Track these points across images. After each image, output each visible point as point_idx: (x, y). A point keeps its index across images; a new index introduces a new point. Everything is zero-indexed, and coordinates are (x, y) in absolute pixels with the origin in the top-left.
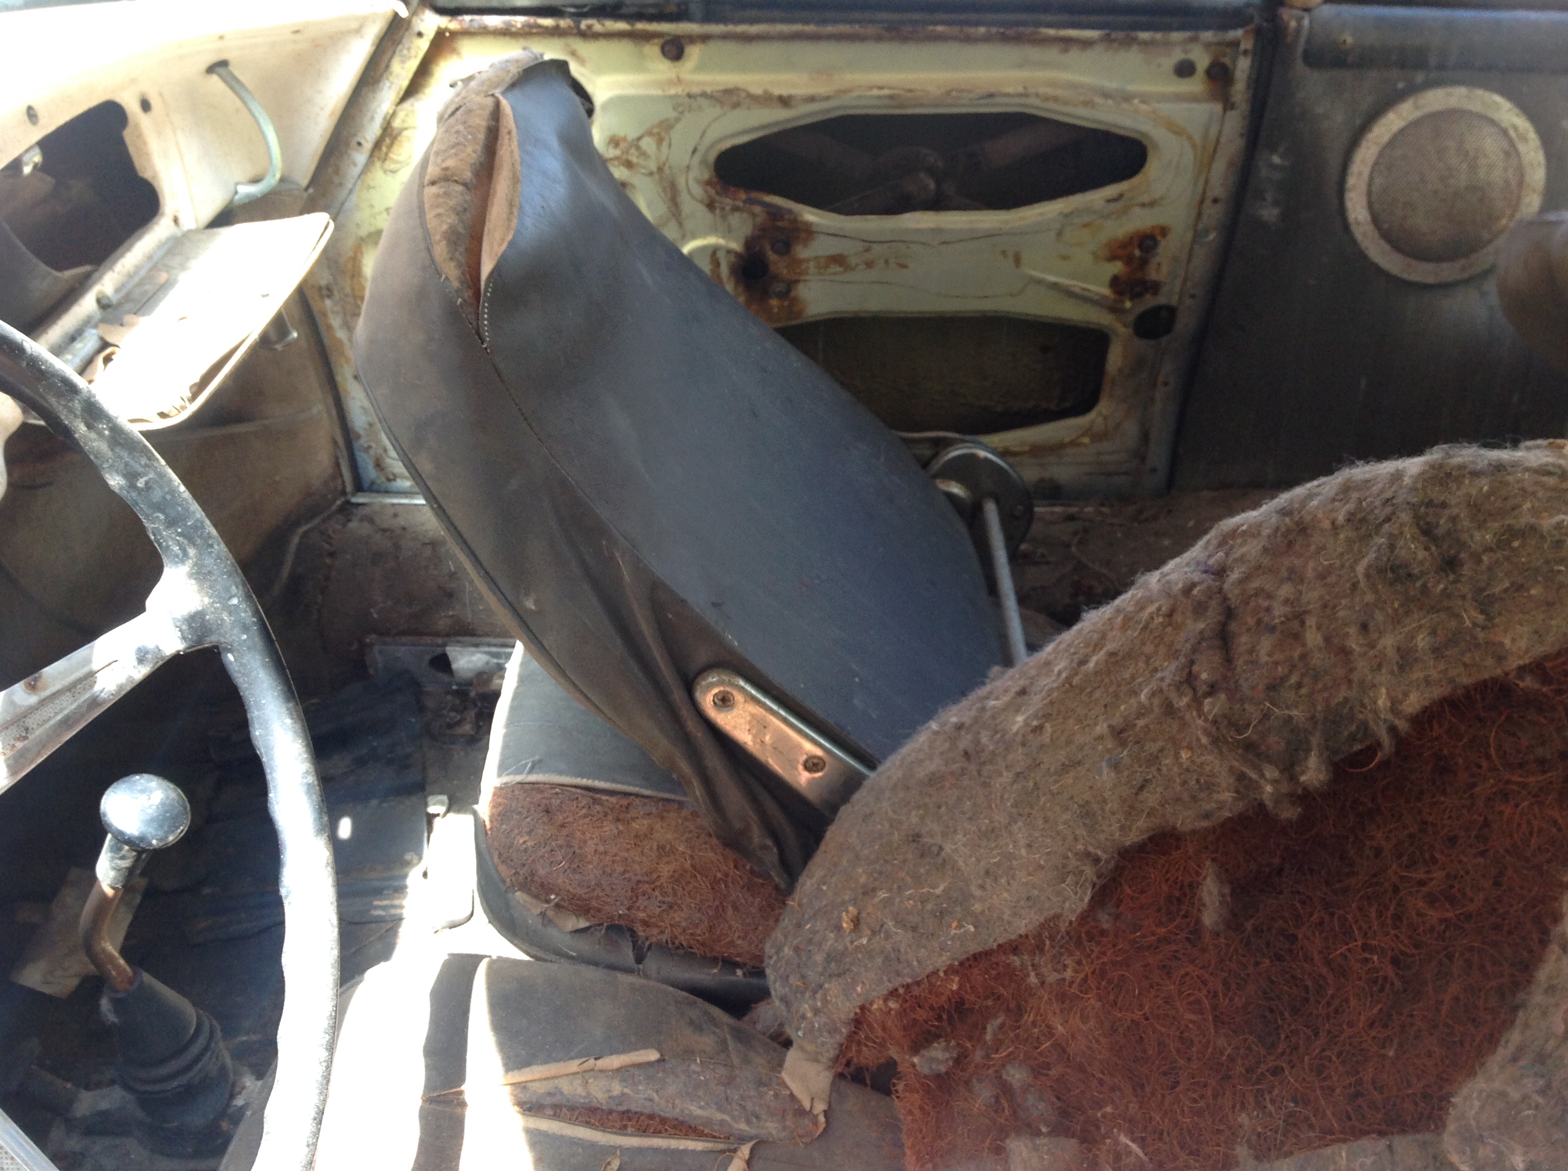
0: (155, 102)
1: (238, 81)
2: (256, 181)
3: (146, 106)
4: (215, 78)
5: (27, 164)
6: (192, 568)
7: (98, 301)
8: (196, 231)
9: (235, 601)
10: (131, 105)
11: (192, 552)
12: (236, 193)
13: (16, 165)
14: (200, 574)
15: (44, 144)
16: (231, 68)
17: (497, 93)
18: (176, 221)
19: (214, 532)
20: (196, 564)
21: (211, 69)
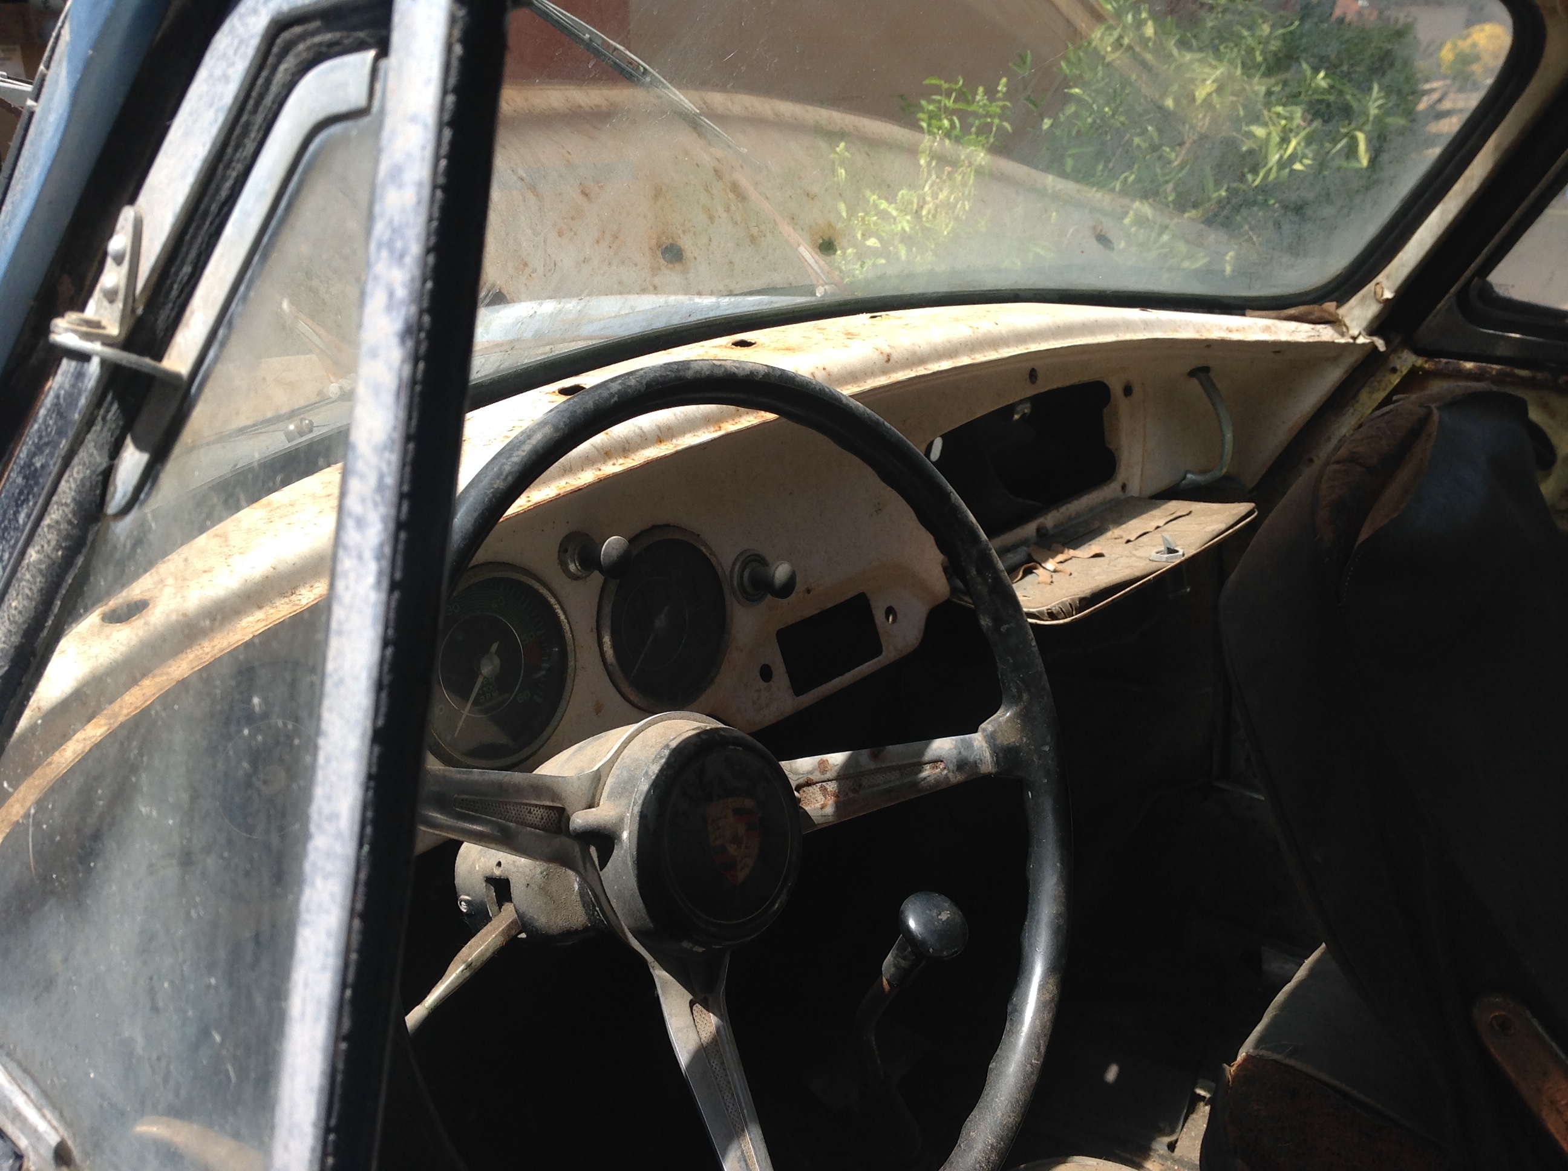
0: (1137, 390)
1: (1213, 385)
2: (1203, 472)
3: (1128, 391)
4: (1195, 382)
5: (1017, 413)
6: (1021, 710)
7: (1038, 530)
8: (1139, 499)
9: (1047, 748)
10: (1116, 386)
11: (1025, 696)
12: (1184, 478)
13: (1010, 409)
14: (1025, 718)
15: (1035, 400)
16: (1212, 374)
17: (1433, 406)
18: (1124, 487)
19: (1048, 686)
20: (1025, 707)
21: (1193, 373)
